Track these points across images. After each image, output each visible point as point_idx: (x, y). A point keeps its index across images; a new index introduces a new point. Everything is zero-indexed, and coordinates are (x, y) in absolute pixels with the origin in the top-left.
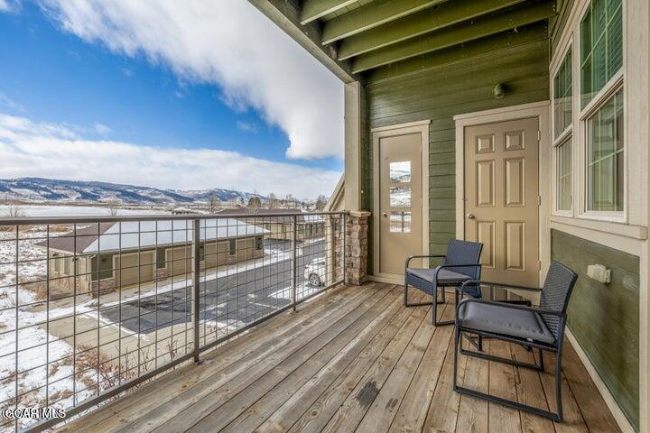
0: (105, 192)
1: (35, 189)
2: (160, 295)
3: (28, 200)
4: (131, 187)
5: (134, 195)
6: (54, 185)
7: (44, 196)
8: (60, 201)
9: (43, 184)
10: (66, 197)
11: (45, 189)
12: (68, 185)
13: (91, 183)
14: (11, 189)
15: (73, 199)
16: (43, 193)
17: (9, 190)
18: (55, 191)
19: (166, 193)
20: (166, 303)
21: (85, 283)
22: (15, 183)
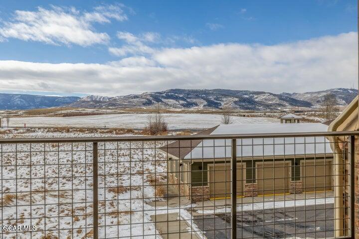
0: (224, 99)
1: (176, 98)
2: (246, 212)
3: (172, 109)
4: (246, 93)
5: (250, 101)
6: (188, 94)
7: (182, 105)
8: (192, 109)
9: (181, 93)
10: (196, 105)
11: (182, 99)
12: (197, 94)
13: (215, 90)
14: (163, 100)
15: (201, 107)
16: (181, 102)
17: (161, 101)
18: (189, 100)
19: (280, 97)
20: (249, 222)
21: (187, 189)
22: (164, 95)
